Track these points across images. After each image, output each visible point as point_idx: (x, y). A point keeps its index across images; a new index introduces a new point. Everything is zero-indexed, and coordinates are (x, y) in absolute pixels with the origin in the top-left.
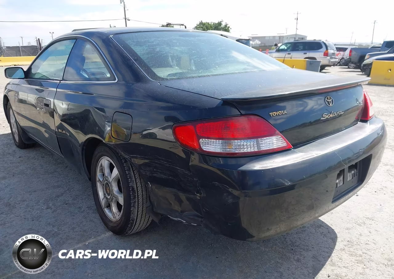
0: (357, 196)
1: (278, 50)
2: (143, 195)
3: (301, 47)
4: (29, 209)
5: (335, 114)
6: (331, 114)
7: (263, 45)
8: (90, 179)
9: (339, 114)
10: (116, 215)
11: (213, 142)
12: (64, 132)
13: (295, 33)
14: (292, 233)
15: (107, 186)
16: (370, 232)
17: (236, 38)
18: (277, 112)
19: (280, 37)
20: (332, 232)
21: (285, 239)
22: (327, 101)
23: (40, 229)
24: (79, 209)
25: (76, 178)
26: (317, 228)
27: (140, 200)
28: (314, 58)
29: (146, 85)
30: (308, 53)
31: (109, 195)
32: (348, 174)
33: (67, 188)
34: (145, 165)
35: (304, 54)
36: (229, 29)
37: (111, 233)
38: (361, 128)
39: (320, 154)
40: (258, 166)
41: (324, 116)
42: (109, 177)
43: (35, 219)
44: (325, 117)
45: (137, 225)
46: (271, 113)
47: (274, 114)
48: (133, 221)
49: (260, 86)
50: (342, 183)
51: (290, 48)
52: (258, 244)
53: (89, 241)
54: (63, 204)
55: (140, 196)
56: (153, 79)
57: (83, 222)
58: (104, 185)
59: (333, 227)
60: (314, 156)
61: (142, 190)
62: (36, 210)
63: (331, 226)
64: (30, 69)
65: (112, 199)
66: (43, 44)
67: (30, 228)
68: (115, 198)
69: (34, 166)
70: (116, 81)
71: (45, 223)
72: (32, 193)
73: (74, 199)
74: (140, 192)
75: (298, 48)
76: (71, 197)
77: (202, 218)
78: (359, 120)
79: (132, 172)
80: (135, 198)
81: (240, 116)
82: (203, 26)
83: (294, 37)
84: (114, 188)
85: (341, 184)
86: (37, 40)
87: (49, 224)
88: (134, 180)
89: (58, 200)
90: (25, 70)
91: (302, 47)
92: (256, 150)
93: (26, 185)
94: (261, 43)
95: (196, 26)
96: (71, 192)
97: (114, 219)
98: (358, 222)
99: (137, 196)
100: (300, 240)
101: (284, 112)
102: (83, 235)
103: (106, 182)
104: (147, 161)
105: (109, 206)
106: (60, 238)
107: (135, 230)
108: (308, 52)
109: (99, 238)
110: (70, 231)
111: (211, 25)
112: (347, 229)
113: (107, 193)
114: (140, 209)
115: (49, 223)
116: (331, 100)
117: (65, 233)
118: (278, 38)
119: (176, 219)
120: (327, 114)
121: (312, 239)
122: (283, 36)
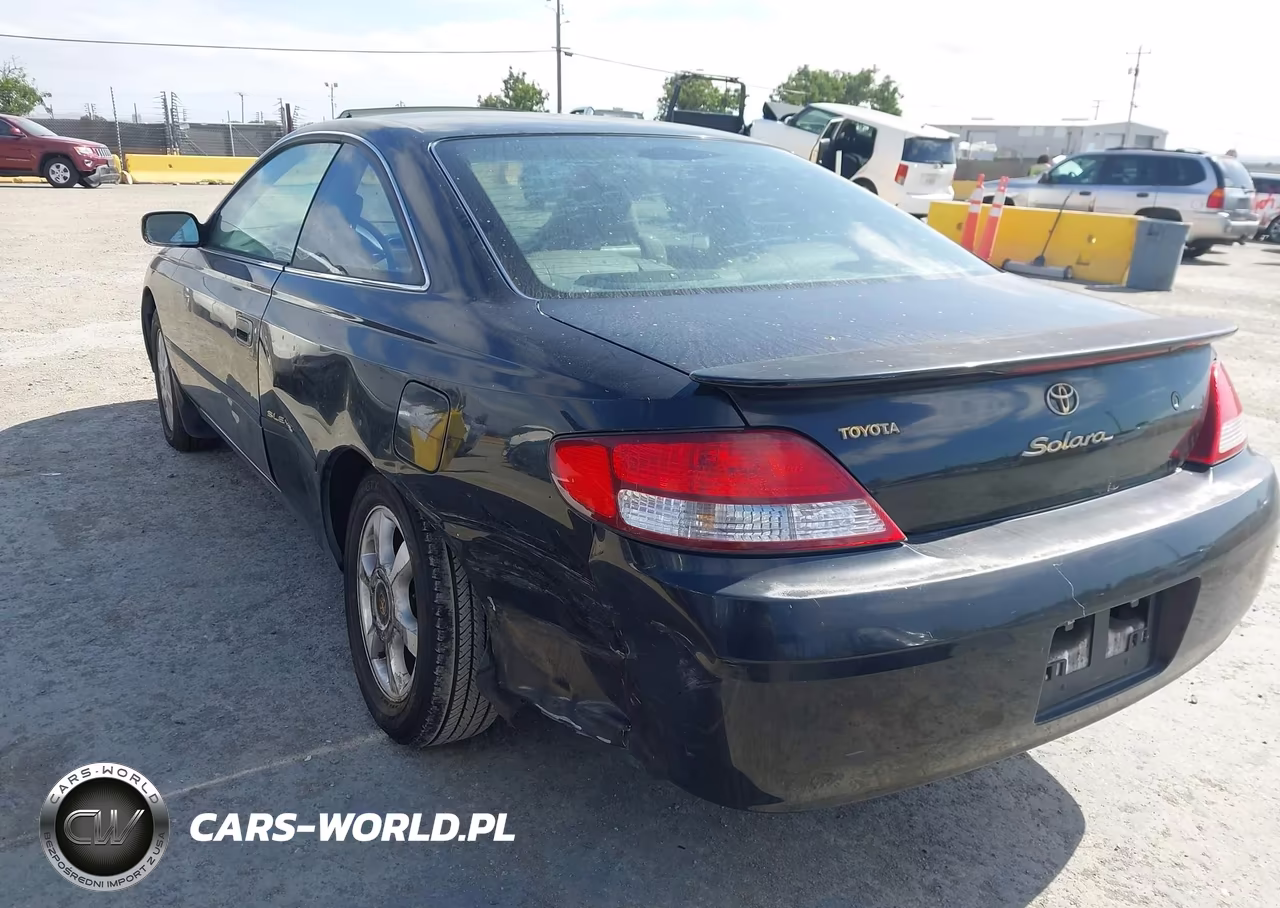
0: (1192, 703)
1: (1047, 177)
2: (472, 632)
3: (1132, 171)
4: (169, 636)
5: (1077, 440)
6: (1063, 442)
7: (1009, 155)
8: (342, 568)
9: (1094, 440)
10: (398, 684)
11: (652, 503)
12: (281, 419)
13: (1127, 120)
14: (937, 800)
15: (381, 595)
16: (1199, 828)
17: (905, 133)
18: (865, 428)
19: (1070, 131)
20: (1073, 811)
21: (911, 815)
22: (1051, 397)
23: (188, 699)
24: (308, 651)
25: (318, 555)
26: (1025, 794)
27: (465, 649)
28: (1173, 215)
29: (501, 308)
30: (1152, 195)
31: (384, 622)
32: (1111, 636)
33: (284, 584)
34: (479, 544)
35: (1139, 196)
36: (896, 95)
37: (382, 735)
38: (1180, 488)
39: (996, 566)
40: (779, 589)
41: (1034, 445)
42: (388, 570)
43: (178, 667)
44: (1040, 449)
45: (453, 720)
46: (844, 430)
47: (854, 431)
48: (439, 706)
49: (833, 338)
50: (1085, 660)
51: (1092, 174)
52: (819, 821)
53: (314, 752)
54: (265, 633)
55: (465, 638)
56: (525, 293)
57: (310, 691)
58: (373, 589)
59: (1078, 798)
60: (973, 570)
61: (472, 617)
62: (187, 642)
63: (1073, 794)
64: (216, 217)
65: (392, 635)
66: (298, 121)
67: (161, 695)
68: (398, 633)
69: (206, 508)
70: (424, 288)
71: (203, 684)
72: (186, 590)
73: (298, 621)
74: (465, 624)
75: (1120, 175)
76: (292, 612)
77: (627, 722)
78: (1181, 463)
79: (447, 560)
80: (448, 638)
81: (743, 432)
82: (809, 84)
83: (1123, 131)
84: (396, 603)
85: (1082, 663)
86: (282, 108)
87: (215, 687)
88: (451, 585)
89: (254, 619)
90: (203, 220)
91: (1135, 170)
92: (786, 538)
93: (173, 564)
94: (1002, 149)
95: (785, 81)
96: (296, 597)
97: (394, 695)
98: (1171, 789)
99: (454, 635)
100: (958, 825)
101: (888, 428)
102: (302, 730)
103: (379, 581)
104: (484, 534)
105: (383, 655)
106: (237, 732)
107: (446, 733)
108: (1151, 190)
109: (347, 745)
110: (267, 716)
111: (837, 81)
112: (1128, 809)
113: (380, 613)
114: (463, 673)
115: (216, 685)
116: (1066, 396)
117: (253, 720)
118: (1063, 134)
119: (558, 717)
120: (1045, 439)
121: (997, 827)
122: (1081, 130)
